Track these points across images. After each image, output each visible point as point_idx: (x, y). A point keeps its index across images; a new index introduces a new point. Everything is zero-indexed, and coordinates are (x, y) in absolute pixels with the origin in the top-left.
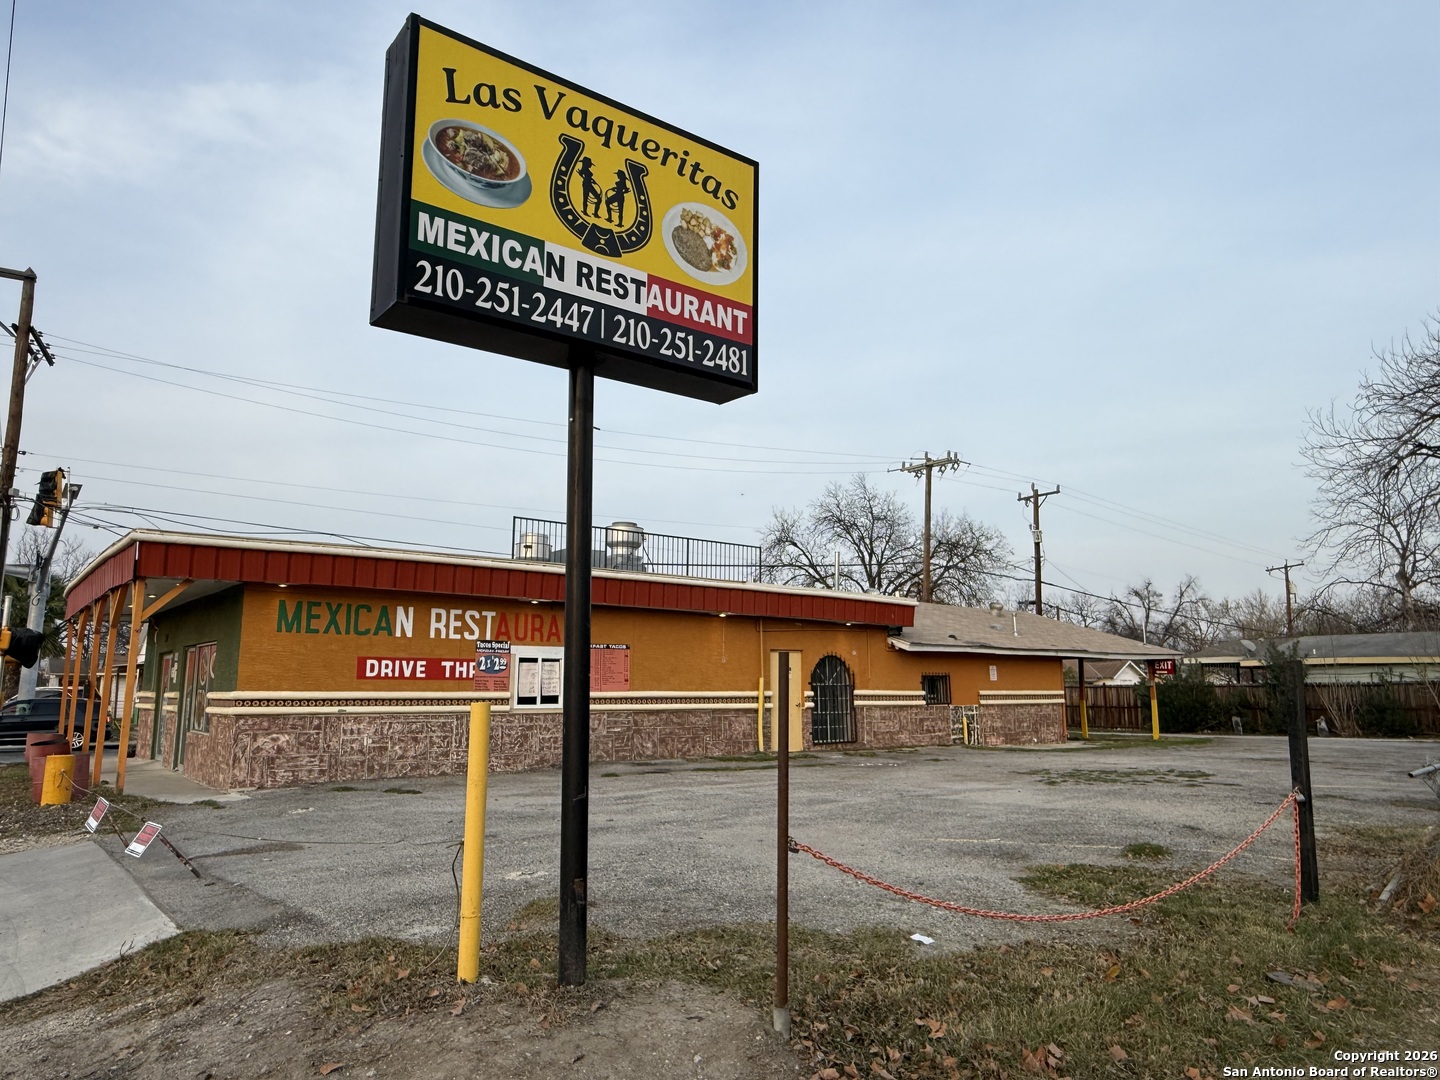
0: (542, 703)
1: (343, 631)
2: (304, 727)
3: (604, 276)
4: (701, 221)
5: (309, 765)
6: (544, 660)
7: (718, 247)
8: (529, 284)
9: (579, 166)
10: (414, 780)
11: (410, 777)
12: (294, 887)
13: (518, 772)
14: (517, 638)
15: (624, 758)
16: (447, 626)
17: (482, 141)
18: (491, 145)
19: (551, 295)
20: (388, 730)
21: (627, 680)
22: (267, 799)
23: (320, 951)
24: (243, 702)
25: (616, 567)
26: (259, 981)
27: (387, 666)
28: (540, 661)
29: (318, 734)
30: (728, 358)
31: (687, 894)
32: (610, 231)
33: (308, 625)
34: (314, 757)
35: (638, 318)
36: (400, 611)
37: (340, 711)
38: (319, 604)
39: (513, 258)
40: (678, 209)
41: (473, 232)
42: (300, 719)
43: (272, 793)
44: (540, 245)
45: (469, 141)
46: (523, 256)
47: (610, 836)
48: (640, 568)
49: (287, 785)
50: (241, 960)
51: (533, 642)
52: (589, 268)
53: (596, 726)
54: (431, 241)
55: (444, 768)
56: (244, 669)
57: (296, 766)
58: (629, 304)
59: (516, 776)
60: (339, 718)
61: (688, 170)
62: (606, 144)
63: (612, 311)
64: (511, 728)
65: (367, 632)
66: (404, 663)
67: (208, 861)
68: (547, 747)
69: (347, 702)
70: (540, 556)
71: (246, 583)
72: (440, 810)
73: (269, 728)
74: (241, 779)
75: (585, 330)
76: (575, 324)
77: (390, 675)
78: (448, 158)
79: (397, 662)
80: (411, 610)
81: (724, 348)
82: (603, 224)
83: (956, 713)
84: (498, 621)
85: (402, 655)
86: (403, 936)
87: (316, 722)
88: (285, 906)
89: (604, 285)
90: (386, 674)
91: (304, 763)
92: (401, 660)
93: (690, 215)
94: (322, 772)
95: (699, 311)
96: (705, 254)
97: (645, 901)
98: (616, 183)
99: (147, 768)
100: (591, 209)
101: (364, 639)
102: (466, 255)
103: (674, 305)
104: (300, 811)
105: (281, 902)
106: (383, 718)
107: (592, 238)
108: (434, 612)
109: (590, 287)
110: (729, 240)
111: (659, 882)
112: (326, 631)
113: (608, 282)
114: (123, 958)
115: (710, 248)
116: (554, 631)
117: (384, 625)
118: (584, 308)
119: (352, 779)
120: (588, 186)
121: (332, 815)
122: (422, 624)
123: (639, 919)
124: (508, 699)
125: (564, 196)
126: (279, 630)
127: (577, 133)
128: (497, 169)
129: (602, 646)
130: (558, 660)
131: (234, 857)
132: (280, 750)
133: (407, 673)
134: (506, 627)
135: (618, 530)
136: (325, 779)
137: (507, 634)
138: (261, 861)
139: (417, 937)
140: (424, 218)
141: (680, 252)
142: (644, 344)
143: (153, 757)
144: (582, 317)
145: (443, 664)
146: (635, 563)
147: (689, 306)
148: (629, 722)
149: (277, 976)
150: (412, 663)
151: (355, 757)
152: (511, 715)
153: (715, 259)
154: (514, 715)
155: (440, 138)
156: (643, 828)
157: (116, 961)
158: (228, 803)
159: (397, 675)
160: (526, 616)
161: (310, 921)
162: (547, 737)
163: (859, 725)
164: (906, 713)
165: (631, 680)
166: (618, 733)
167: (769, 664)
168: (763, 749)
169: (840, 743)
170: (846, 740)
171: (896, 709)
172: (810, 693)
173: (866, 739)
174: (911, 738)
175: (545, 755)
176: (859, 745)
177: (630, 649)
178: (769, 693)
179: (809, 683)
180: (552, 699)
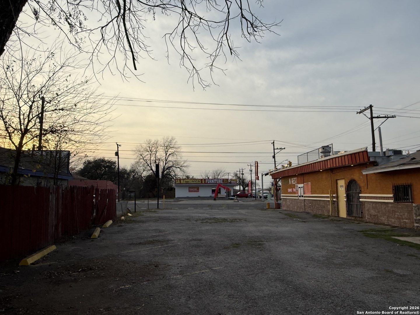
6: (301, 187)
51: (300, 183)
53: (308, 203)
60: (287, 199)
83: (418, 209)
84: (297, 179)
106: (290, 199)
108: (292, 179)
116: (302, 180)
129: (307, 183)
137: (297, 182)
154: (299, 200)
163: (364, 210)
164: (385, 206)
165: (311, 192)
166: (311, 205)
167: (336, 184)
168: (331, 215)
169: (358, 217)
170: (361, 216)
171: (380, 204)
172: (345, 195)
173: (367, 217)
174: (388, 220)
175: (303, 209)
176: (364, 219)
177: (311, 183)
178: (334, 195)
179: (346, 191)
180: (302, 196)
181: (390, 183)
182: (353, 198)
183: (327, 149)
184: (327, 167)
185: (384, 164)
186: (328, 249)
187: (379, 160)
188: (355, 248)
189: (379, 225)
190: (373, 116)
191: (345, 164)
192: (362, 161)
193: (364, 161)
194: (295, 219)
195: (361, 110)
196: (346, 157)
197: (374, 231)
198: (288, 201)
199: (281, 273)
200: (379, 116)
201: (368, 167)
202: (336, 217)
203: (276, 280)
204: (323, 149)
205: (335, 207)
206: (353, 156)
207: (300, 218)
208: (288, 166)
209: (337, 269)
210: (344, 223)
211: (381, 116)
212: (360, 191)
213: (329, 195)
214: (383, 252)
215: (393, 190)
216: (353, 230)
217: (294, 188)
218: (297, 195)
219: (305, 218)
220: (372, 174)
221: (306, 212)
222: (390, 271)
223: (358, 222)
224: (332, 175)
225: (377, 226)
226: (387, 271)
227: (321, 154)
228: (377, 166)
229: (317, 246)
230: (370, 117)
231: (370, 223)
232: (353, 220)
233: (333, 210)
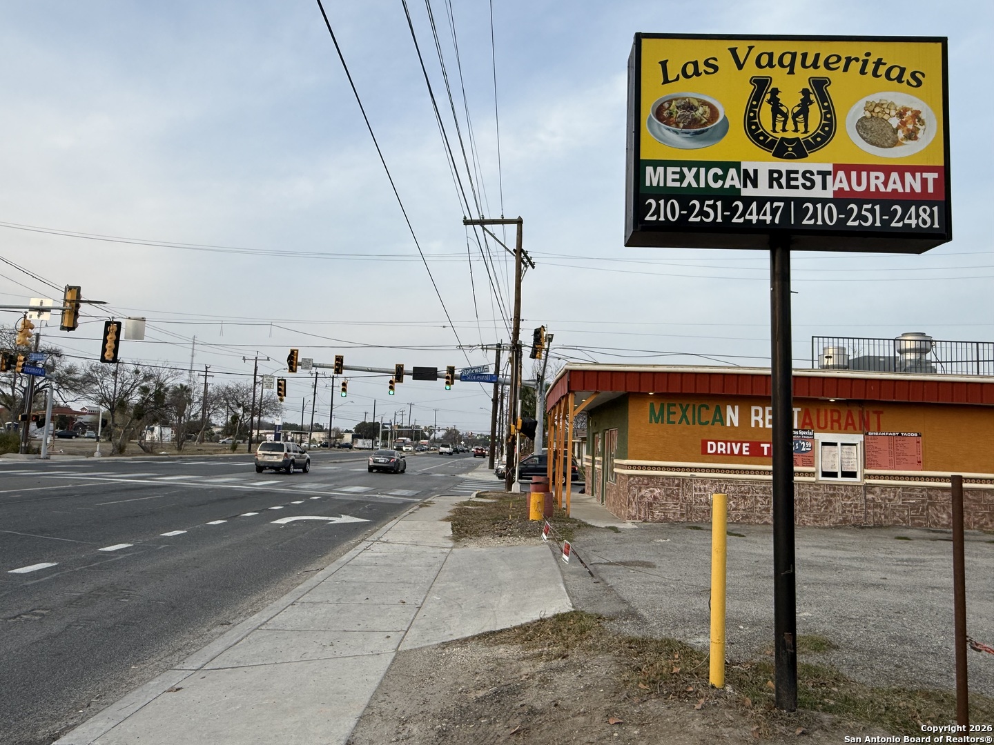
0: (842, 477)
1: (691, 422)
2: (669, 485)
3: (792, 175)
4: (885, 106)
5: (674, 510)
6: (842, 444)
7: (904, 124)
8: (729, 197)
9: (768, 96)
10: (743, 526)
11: (742, 523)
12: (640, 593)
13: (825, 528)
14: (819, 427)
15: (920, 525)
16: (764, 419)
17: (689, 103)
18: (696, 104)
19: (748, 201)
20: (725, 490)
21: (919, 462)
22: (646, 529)
23: (636, 641)
24: (632, 467)
25: (906, 371)
26: (597, 652)
27: (722, 446)
28: (839, 445)
29: (678, 489)
30: (918, 216)
31: (924, 656)
32: (798, 139)
33: (668, 419)
34: (676, 504)
35: (824, 201)
36: (729, 408)
37: (692, 476)
38: (674, 405)
39: (715, 181)
40: (862, 103)
41: (685, 170)
42: (667, 479)
43: (650, 525)
44: (737, 165)
45: (680, 107)
46: (724, 178)
47: (879, 592)
48: (929, 370)
49: (660, 521)
50: (594, 636)
51: (832, 430)
52: (779, 172)
53: (892, 497)
54: (655, 184)
55: (766, 519)
56: (631, 447)
57: (666, 510)
58: (817, 192)
59: (822, 531)
60: (691, 480)
61: (870, 68)
62: (791, 72)
63: (800, 201)
64: (818, 495)
65: (707, 423)
66: (734, 444)
67: (600, 567)
68: (849, 511)
69: (696, 469)
70: (841, 363)
71: (629, 393)
72: (753, 551)
73: (648, 484)
74: (633, 514)
75: (777, 221)
76: (768, 218)
77: (724, 452)
78: (664, 123)
79: (729, 444)
80: (737, 408)
81: (913, 209)
82: (790, 135)
84: (803, 415)
85: (732, 439)
86: (692, 642)
87: (677, 482)
88: (629, 605)
89: (793, 183)
90: (721, 452)
91: (670, 508)
92: (731, 442)
93: (874, 105)
94: (682, 515)
95: (885, 184)
96: (890, 133)
97: (882, 653)
98: (801, 100)
99: (589, 501)
100: (779, 126)
101: (705, 428)
102: (680, 188)
103: (859, 184)
104: (661, 541)
105: (628, 603)
106: (720, 482)
107: (780, 149)
108: (753, 409)
109: (780, 186)
110: (916, 115)
111: (902, 640)
112: (680, 423)
113: (796, 179)
114: (541, 620)
115: (895, 126)
116: (850, 422)
117: (718, 418)
118: (776, 204)
119: (702, 521)
120: (776, 109)
121: (679, 546)
122: (745, 417)
123: (872, 668)
124: (814, 473)
125: (755, 124)
126: (651, 422)
127: (766, 72)
128: (701, 120)
129: (894, 434)
130: (855, 445)
131: (614, 567)
132: (655, 498)
133: (736, 451)
134: (810, 419)
135: (905, 340)
136: (684, 519)
137: (811, 424)
138: (629, 572)
139: (700, 645)
140: (649, 170)
141: (864, 139)
142: (831, 221)
143: (593, 495)
144: (774, 212)
145: (762, 445)
146: (923, 365)
147: (876, 181)
148: (923, 496)
149: (608, 651)
150: (739, 444)
151: (703, 507)
152: (816, 485)
153: (901, 134)
154: (820, 485)
155: (659, 112)
156: (912, 590)
157: (538, 621)
158: (623, 529)
159: (729, 452)
160: (826, 411)
161: (639, 619)
162: (849, 503)
165: (924, 462)
166: (913, 505)
175: (848, 516)
177: (922, 436)
180: (849, 475)
198: (700, 486)
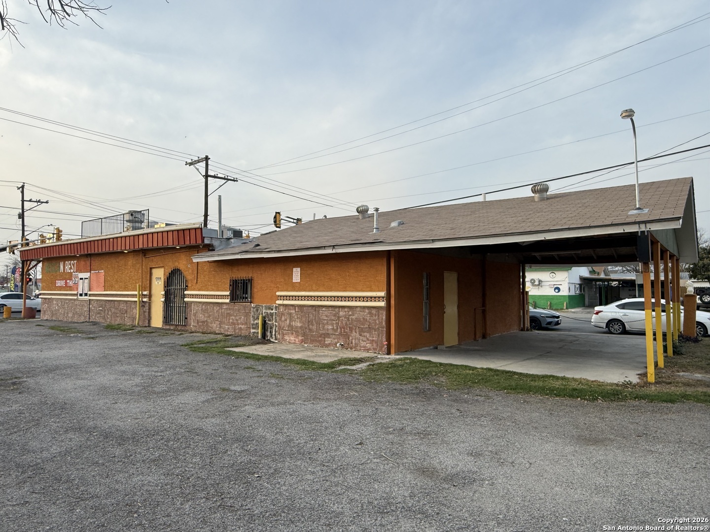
0: (84, 296)
6: (85, 278)
14: (80, 270)
16: (68, 268)
20: (59, 304)
33: (49, 270)
38: (51, 263)
51: (83, 271)
53: (96, 306)
64: (79, 306)
65: (56, 271)
68: (85, 314)
83: (257, 310)
84: (77, 264)
85: (61, 279)
90: (59, 285)
91: (49, 313)
101: (56, 274)
106: (59, 300)
108: (66, 263)
112: (51, 272)
122: (64, 267)
124: (77, 294)
129: (97, 271)
132: (46, 309)
133: (62, 285)
145: (67, 281)
148: (104, 305)
152: (78, 301)
160: (82, 261)
162: (86, 310)
163: (189, 315)
164: (218, 308)
165: (104, 286)
166: (101, 310)
167: (149, 276)
168: (138, 324)
169: (180, 325)
170: (184, 324)
171: (212, 305)
172: (163, 293)
173: (192, 324)
174: (220, 327)
175: (85, 317)
176: (188, 328)
177: (105, 272)
178: (145, 293)
179: (165, 287)
180: (86, 295)
181: (227, 277)
182: (175, 297)
183: (138, 216)
184: (136, 247)
185: (222, 249)
186: (142, 375)
187: (216, 243)
188: (181, 368)
189: (209, 335)
190: (209, 174)
191: (168, 245)
192: (193, 243)
193: (196, 243)
194: (72, 335)
195: (192, 160)
196: (170, 234)
197: (203, 343)
198: (55, 302)
199: (74, 420)
200: (217, 175)
201: (201, 252)
202: (146, 327)
203: (67, 430)
204: (132, 215)
205: (144, 312)
206: (181, 233)
207: (83, 333)
208: (53, 237)
209: (161, 399)
210: (160, 335)
211: (219, 175)
212: (186, 286)
213: (136, 293)
214: (217, 368)
215: (230, 285)
216: (174, 345)
217: (71, 279)
218: (76, 292)
219: (90, 333)
220: (205, 262)
221: (92, 322)
222: (227, 390)
223: (180, 333)
224: (144, 259)
225: (206, 337)
226: (224, 390)
227: (127, 224)
228: (213, 252)
229: (124, 373)
230: (204, 174)
231: (196, 333)
232: (172, 330)
233: (142, 317)
